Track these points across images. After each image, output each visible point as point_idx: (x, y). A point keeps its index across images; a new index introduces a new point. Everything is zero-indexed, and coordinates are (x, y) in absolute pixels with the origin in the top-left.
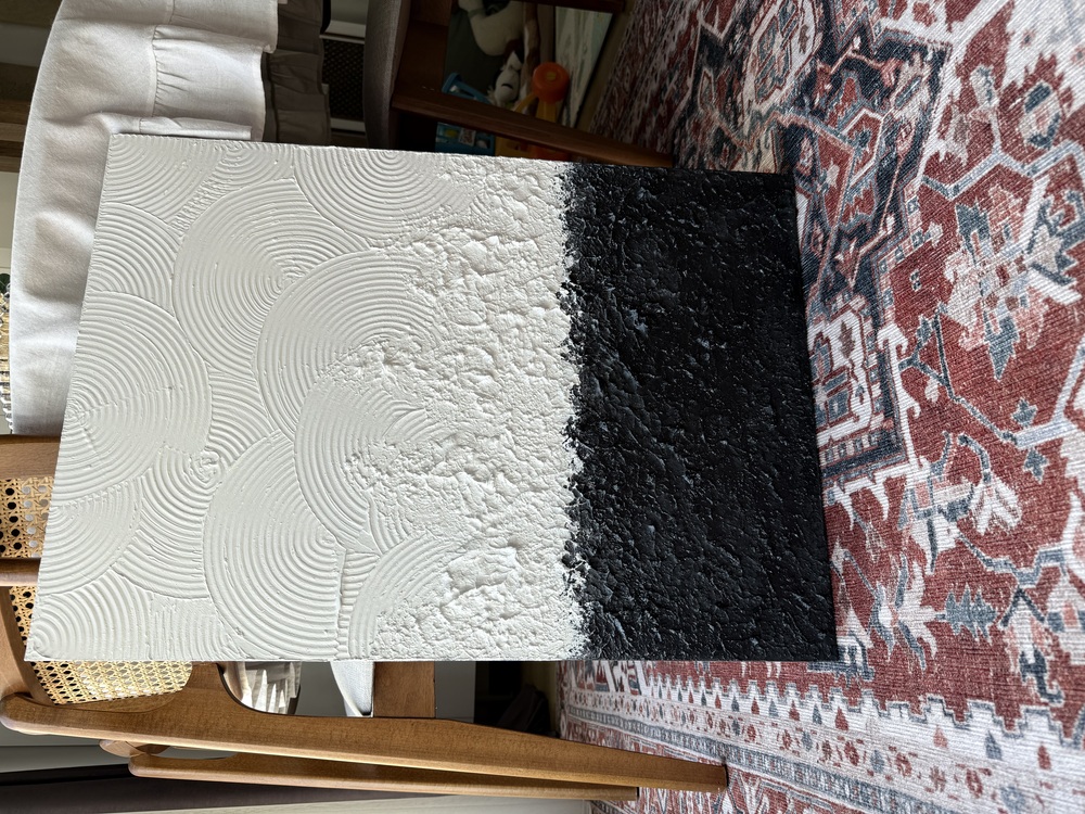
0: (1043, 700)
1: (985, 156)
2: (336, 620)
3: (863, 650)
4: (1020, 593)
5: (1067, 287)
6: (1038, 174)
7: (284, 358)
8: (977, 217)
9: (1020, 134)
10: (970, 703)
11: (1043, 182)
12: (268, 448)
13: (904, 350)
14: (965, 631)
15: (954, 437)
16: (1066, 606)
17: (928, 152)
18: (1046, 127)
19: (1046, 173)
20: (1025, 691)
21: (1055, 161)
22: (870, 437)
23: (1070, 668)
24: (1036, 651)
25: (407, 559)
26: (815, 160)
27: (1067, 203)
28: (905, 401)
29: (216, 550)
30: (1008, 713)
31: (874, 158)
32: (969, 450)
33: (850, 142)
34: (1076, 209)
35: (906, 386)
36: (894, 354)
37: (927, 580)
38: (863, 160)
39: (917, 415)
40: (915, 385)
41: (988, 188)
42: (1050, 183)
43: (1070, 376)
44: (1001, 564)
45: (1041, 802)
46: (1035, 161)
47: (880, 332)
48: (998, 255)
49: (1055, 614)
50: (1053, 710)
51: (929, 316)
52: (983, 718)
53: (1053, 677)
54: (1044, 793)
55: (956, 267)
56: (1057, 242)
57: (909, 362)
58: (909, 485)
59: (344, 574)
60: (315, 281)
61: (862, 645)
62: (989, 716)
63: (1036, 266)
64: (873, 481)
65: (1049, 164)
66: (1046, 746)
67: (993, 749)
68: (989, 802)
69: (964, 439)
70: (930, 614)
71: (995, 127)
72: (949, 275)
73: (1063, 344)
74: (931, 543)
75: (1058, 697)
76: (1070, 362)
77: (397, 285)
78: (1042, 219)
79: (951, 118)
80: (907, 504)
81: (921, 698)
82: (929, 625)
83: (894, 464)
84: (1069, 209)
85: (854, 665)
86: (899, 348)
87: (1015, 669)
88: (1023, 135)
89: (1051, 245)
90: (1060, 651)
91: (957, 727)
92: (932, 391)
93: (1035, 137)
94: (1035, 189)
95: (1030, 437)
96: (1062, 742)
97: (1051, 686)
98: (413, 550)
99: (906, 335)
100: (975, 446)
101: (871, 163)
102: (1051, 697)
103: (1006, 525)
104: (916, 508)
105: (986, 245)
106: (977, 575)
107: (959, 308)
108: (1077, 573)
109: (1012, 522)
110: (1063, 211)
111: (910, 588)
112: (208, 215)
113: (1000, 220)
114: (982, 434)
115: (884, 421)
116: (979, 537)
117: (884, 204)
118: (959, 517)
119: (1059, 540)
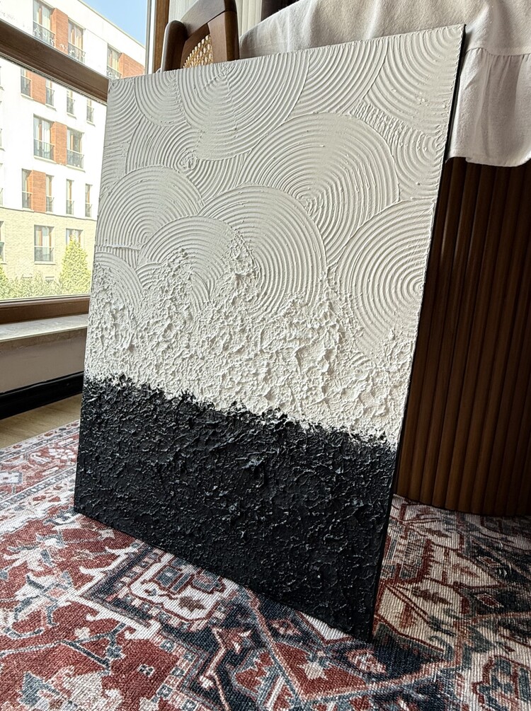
2: (110, 245)
7: (249, 205)
12: (195, 199)
13: (127, 633)
15: (47, 628)
25: (133, 284)
28: (105, 614)
29: (146, 174)
31: (270, 709)
32: (30, 631)
35: (109, 621)
36: (135, 626)
38: (283, 700)
39: (88, 616)
40: (101, 626)
47: (159, 627)
51: (115, 661)
57: (116, 631)
58: (71, 589)
59: (129, 249)
60: (304, 224)
61: (61, 524)
64: (104, 572)
69: (37, 632)
70: (17, 564)
72: (113, 692)
74: (35, 583)
77: (297, 287)
80: (66, 582)
82: (14, 561)
83: (91, 588)
85: (61, 517)
86: (132, 630)
92: (83, 632)
98: (136, 289)
99: (131, 641)
100: (26, 635)
101: (270, 704)
104: (58, 585)
107: (88, 682)
111: (39, 561)
112: (369, 131)
114: (23, 643)
115: (116, 596)
117: (224, 689)
118: (19, 604)
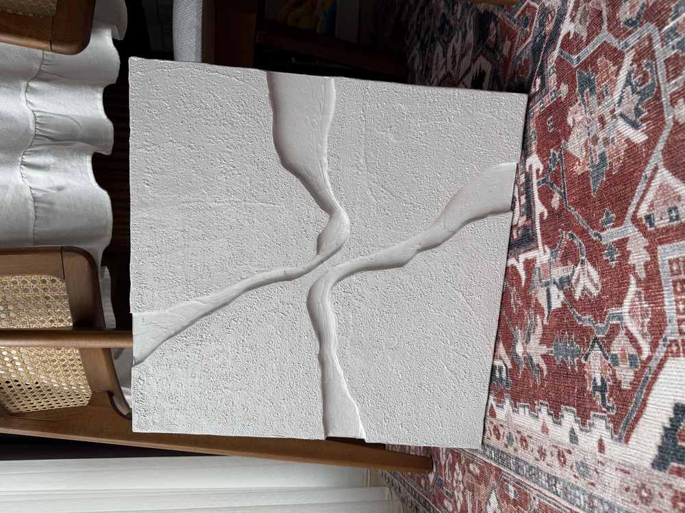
0: (604, 409)
1: (597, 34)
3: (507, 369)
4: (596, 339)
5: (640, 131)
6: (628, 48)
8: (589, 79)
9: (619, 19)
10: (563, 407)
11: (631, 54)
13: (541, 172)
14: (563, 361)
15: (566, 234)
16: (622, 350)
17: (563, 32)
18: (636, 13)
19: (633, 48)
20: (594, 403)
21: (639, 38)
22: (517, 232)
23: (621, 390)
24: (602, 378)
26: (497, 37)
27: (645, 69)
28: (539, 208)
30: (583, 416)
31: (531, 36)
32: (573, 243)
33: (518, 24)
34: (650, 74)
35: (541, 198)
36: (534, 175)
37: (545, 327)
38: (525, 37)
39: (545, 218)
40: (546, 197)
41: (597, 58)
42: (635, 55)
43: (636, 194)
44: (586, 320)
45: (597, 473)
46: (627, 39)
47: (528, 160)
48: (600, 107)
49: (616, 355)
50: (609, 416)
51: (557, 151)
52: (569, 419)
53: (611, 396)
54: (600, 467)
55: (576, 116)
56: (636, 98)
57: (544, 181)
58: (538, 264)
61: (506, 366)
62: (573, 417)
63: (622, 115)
64: (518, 260)
65: (635, 41)
66: (603, 438)
67: (573, 438)
68: (569, 470)
69: (572, 236)
70: (544, 349)
71: (605, 13)
72: (570, 121)
73: (634, 172)
74: (548, 303)
75: (613, 408)
76: (637, 184)
78: (628, 82)
79: (579, 6)
80: (536, 278)
81: (536, 402)
82: (544, 356)
83: (530, 250)
84: (645, 74)
85: (501, 378)
86: (538, 171)
87: (589, 388)
88: (621, 19)
89: (632, 100)
90: (616, 379)
91: (555, 422)
92: (555, 202)
93: (628, 21)
94: (626, 60)
95: (610, 235)
96: (612, 437)
97: (609, 401)
99: (543, 162)
100: (577, 241)
101: (530, 39)
102: (608, 408)
103: (591, 294)
104: (540, 280)
105: (593, 100)
106: (572, 327)
107: (575, 145)
108: (630, 328)
109: (595, 293)
110: (641, 76)
111: (534, 332)
113: (603, 82)
114: (583, 233)
115: (526, 221)
116: (575, 301)
117: (536, 69)
118: (565, 288)
119: (621, 306)
